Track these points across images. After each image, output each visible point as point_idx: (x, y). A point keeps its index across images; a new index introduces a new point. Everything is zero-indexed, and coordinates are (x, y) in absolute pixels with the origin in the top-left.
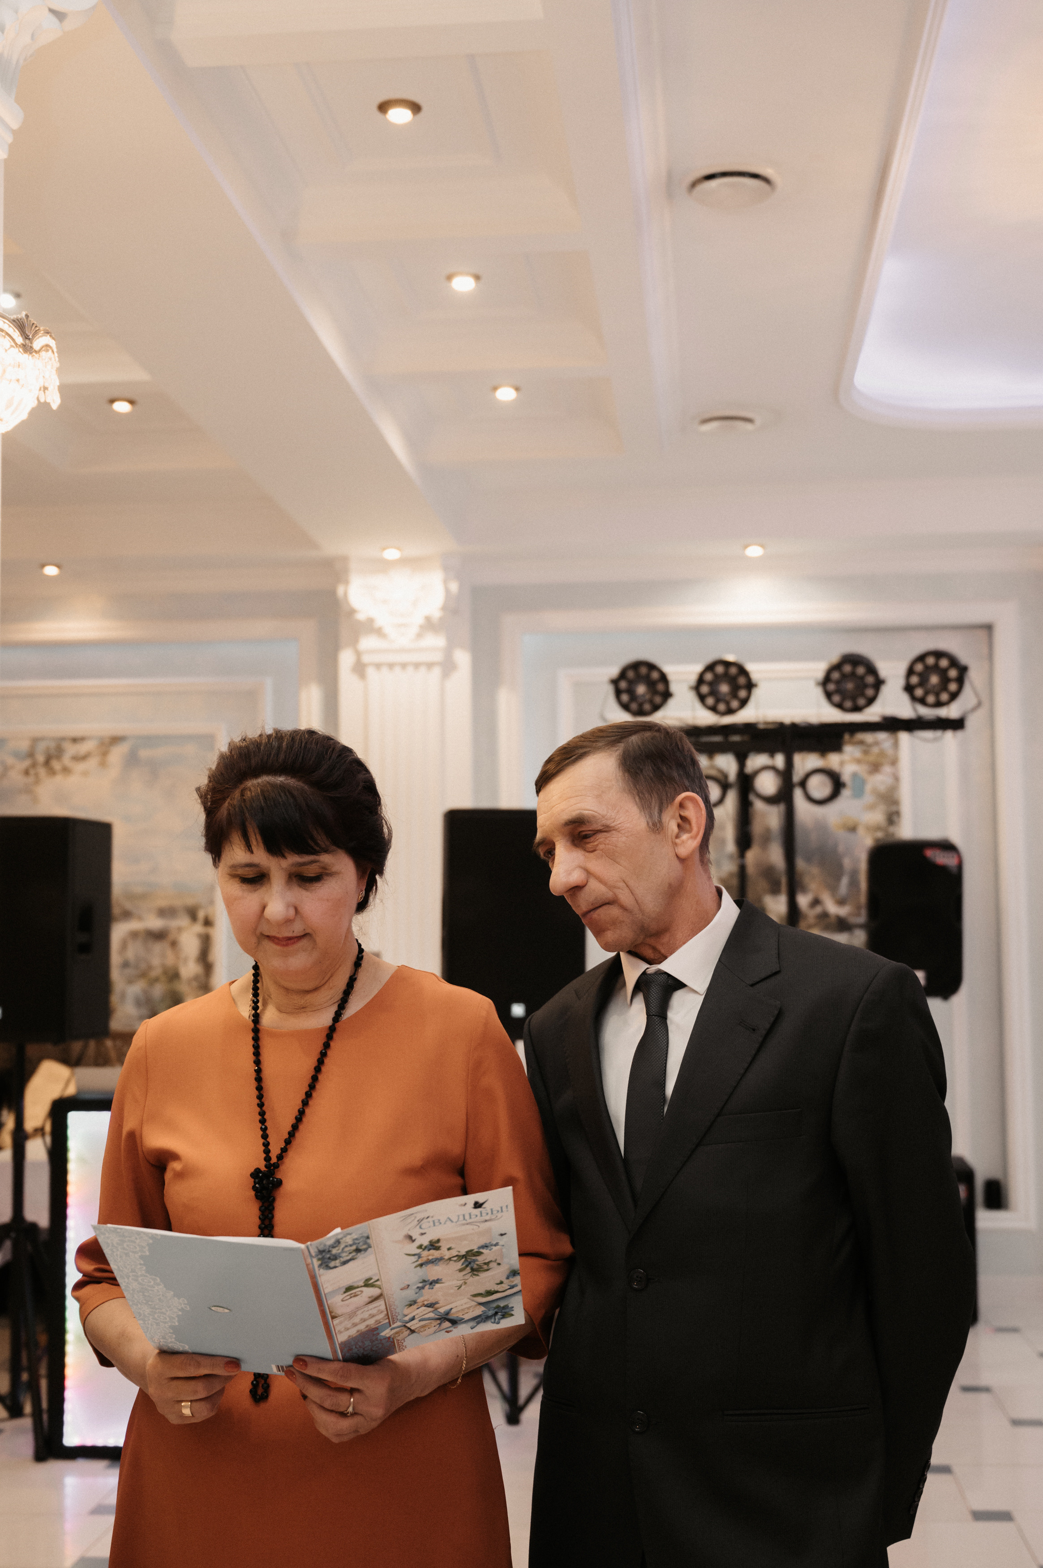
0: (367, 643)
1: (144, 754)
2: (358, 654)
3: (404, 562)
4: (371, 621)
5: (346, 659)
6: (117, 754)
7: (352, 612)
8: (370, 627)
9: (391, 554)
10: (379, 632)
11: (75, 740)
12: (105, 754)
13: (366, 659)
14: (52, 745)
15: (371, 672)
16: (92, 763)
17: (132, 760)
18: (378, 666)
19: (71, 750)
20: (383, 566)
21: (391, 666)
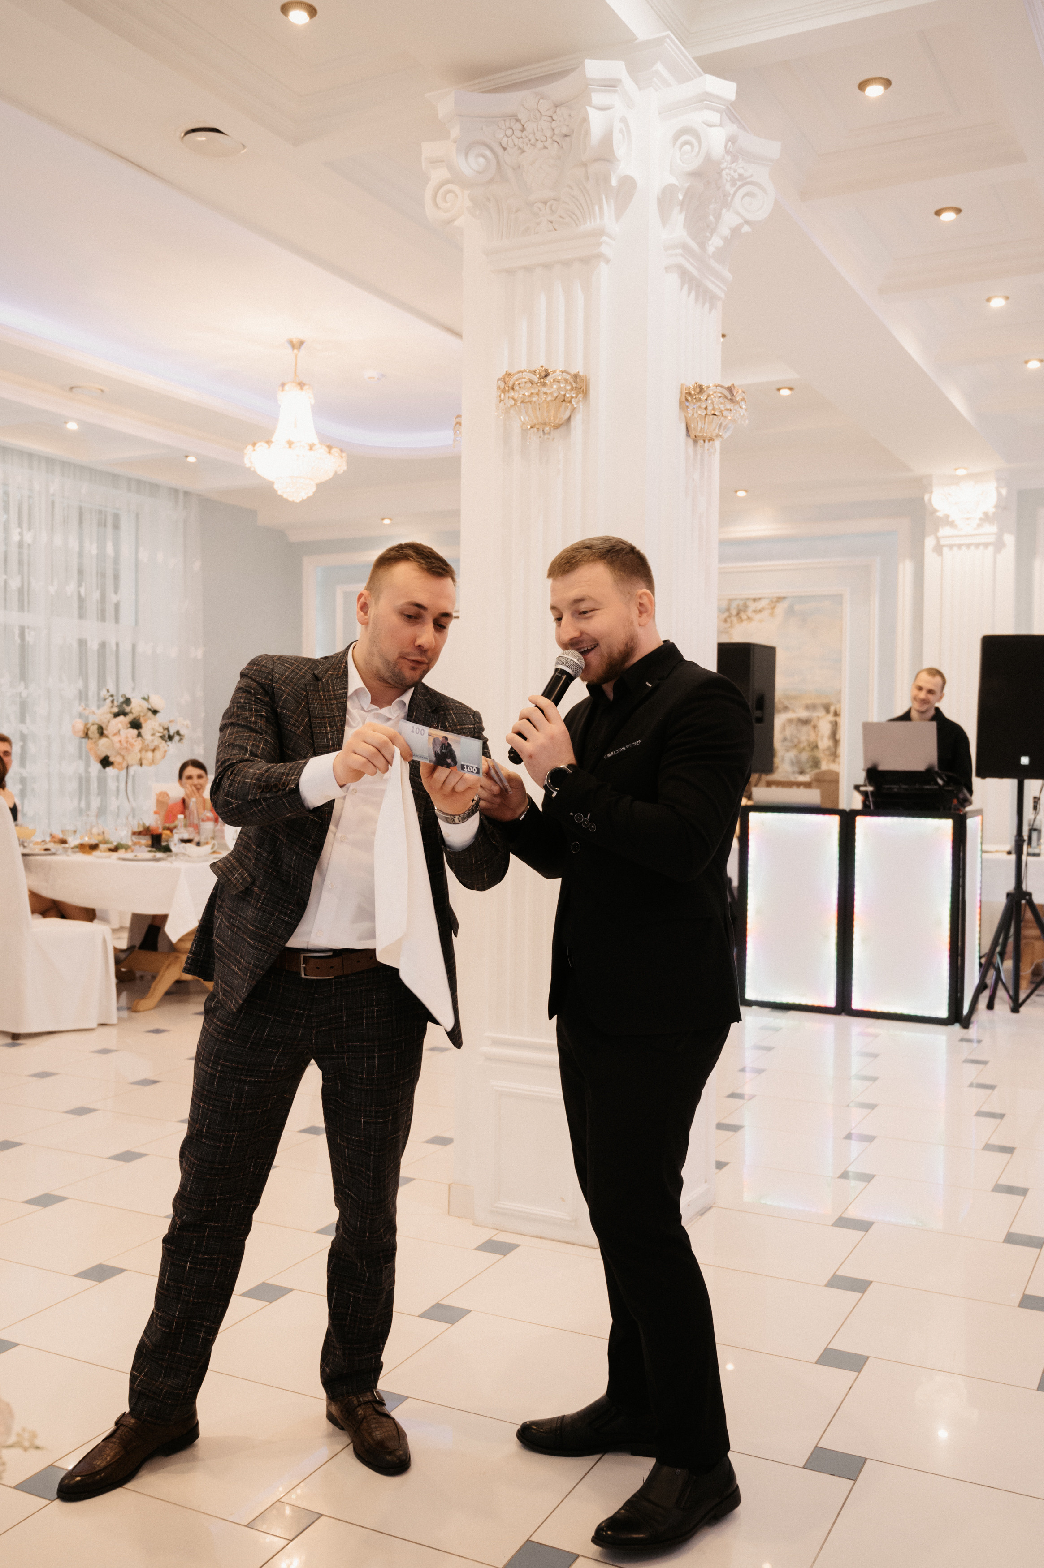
0: (944, 531)
1: (797, 607)
2: (938, 539)
3: (970, 476)
4: (947, 516)
5: (930, 542)
6: (781, 608)
7: (936, 511)
8: (947, 521)
9: (961, 472)
10: (952, 524)
11: (755, 600)
12: (773, 608)
13: (942, 542)
14: (741, 603)
15: (946, 550)
16: (766, 613)
17: (790, 612)
18: (951, 547)
19: (752, 606)
20: (956, 480)
21: (959, 546)
